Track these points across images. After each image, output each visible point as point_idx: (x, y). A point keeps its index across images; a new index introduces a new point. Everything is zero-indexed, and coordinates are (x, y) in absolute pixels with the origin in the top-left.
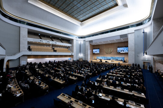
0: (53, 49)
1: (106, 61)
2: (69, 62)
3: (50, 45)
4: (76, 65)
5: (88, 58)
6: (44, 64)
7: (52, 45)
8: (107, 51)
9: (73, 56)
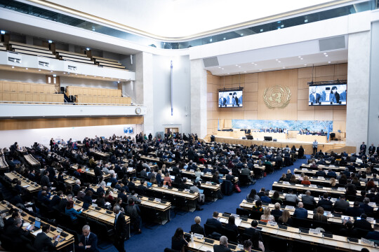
0: (63, 90)
1: (268, 135)
2: (127, 142)
3: (47, 76)
4: (155, 153)
5: (199, 127)
6: (29, 151)
7: (58, 78)
8: (271, 99)
9: (141, 117)
